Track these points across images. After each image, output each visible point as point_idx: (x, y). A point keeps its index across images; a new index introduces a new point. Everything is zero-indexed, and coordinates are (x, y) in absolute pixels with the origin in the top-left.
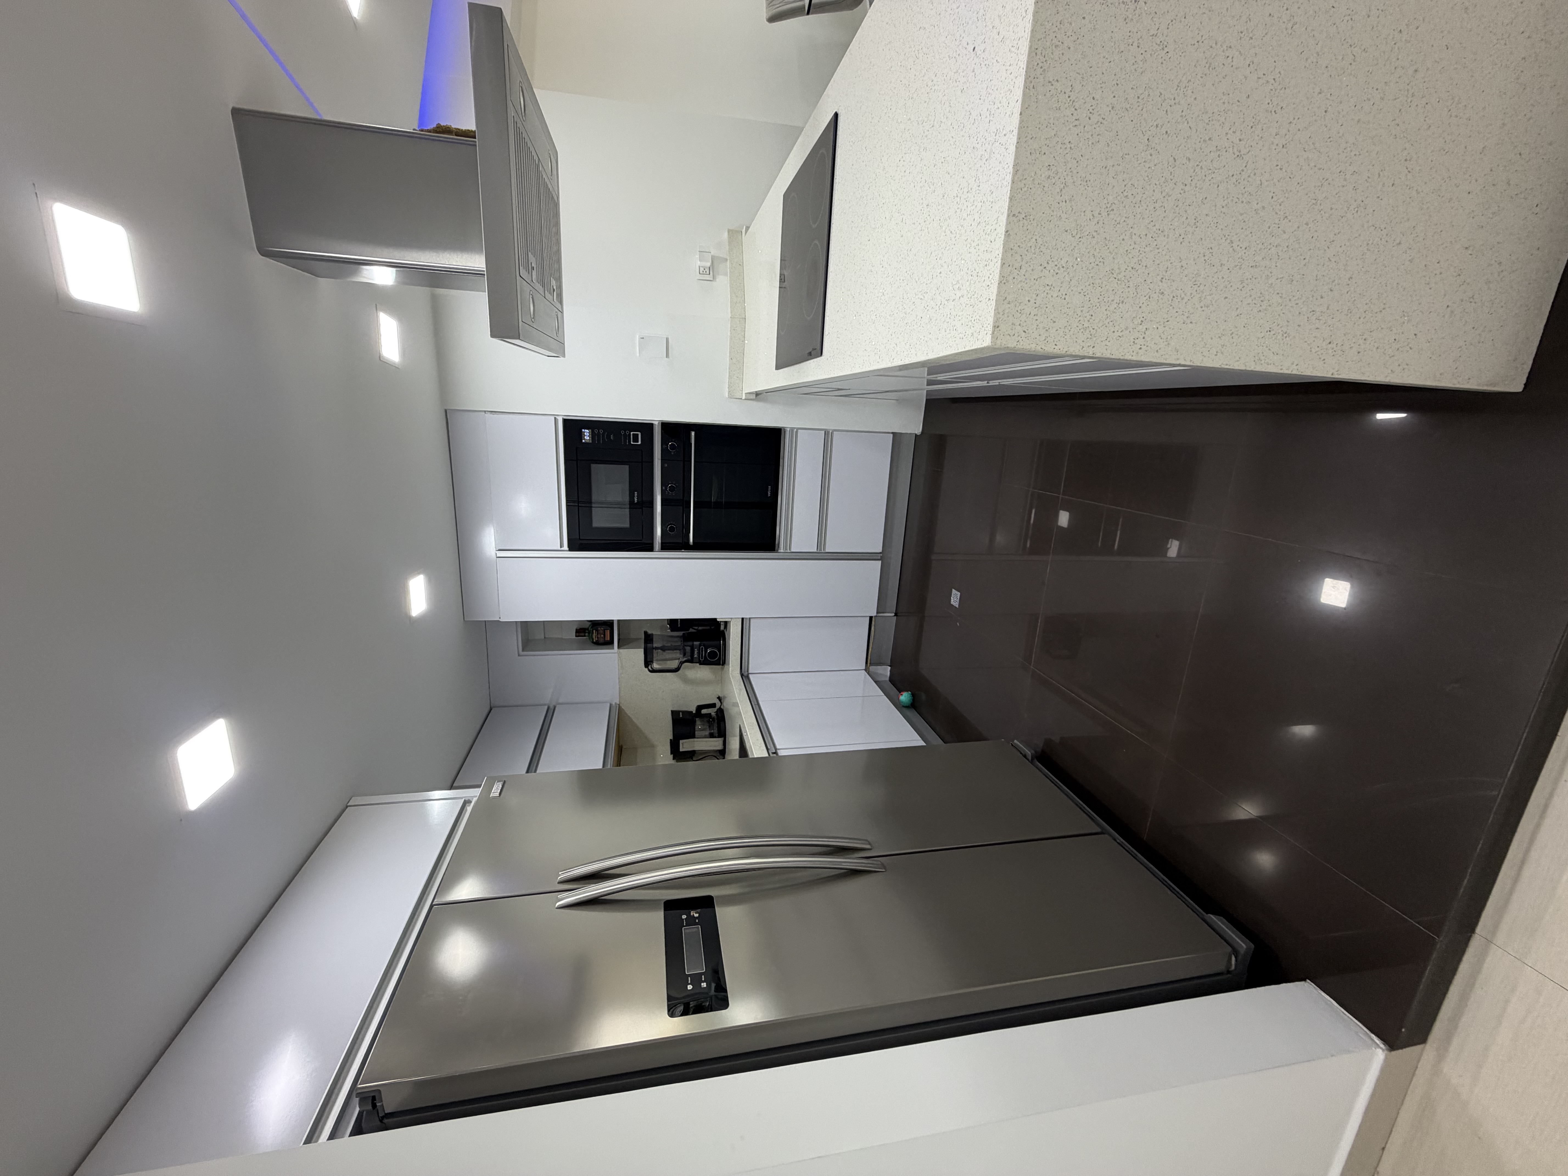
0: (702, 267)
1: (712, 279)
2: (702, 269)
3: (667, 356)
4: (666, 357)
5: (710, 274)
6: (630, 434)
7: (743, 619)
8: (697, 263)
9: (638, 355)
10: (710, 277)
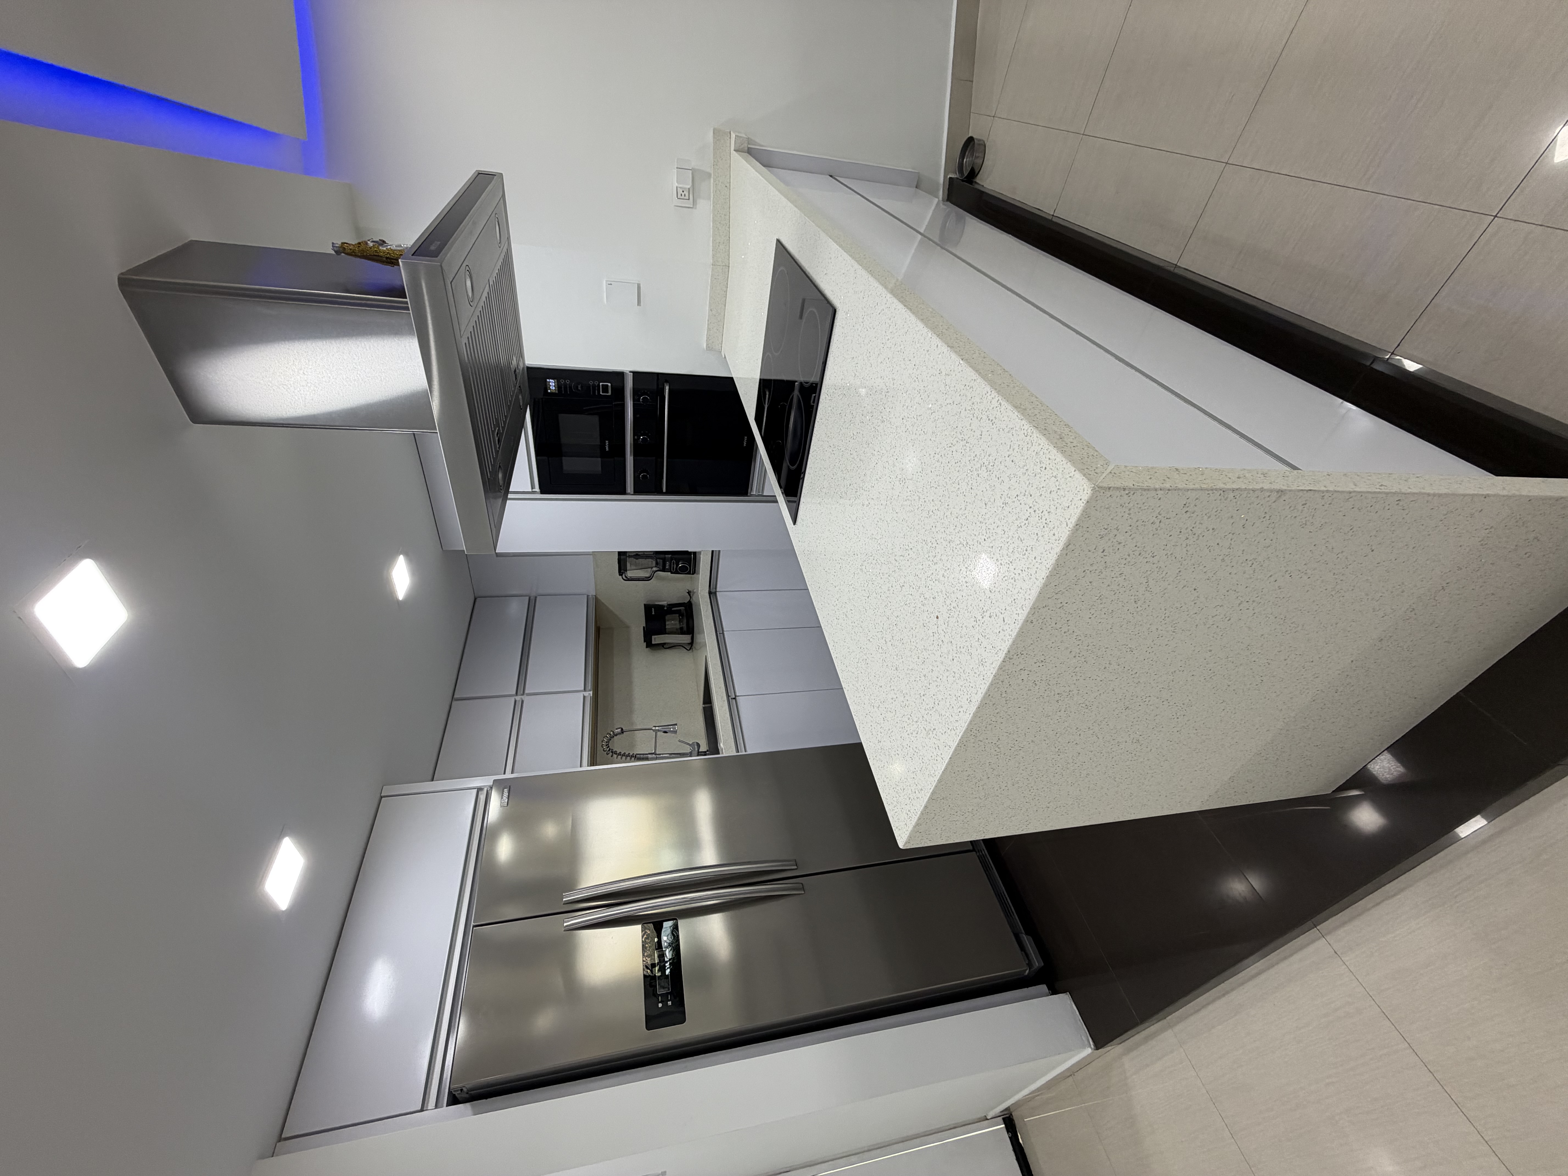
0: (680, 188)
1: (692, 206)
2: (680, 192)
3: (639, 303)
4: (638, 305)
5: (689, 199)
6: (599, 385)
7: (713, 551)
8: (673, 181)
9: (605, 301)
10: (689, 203)
